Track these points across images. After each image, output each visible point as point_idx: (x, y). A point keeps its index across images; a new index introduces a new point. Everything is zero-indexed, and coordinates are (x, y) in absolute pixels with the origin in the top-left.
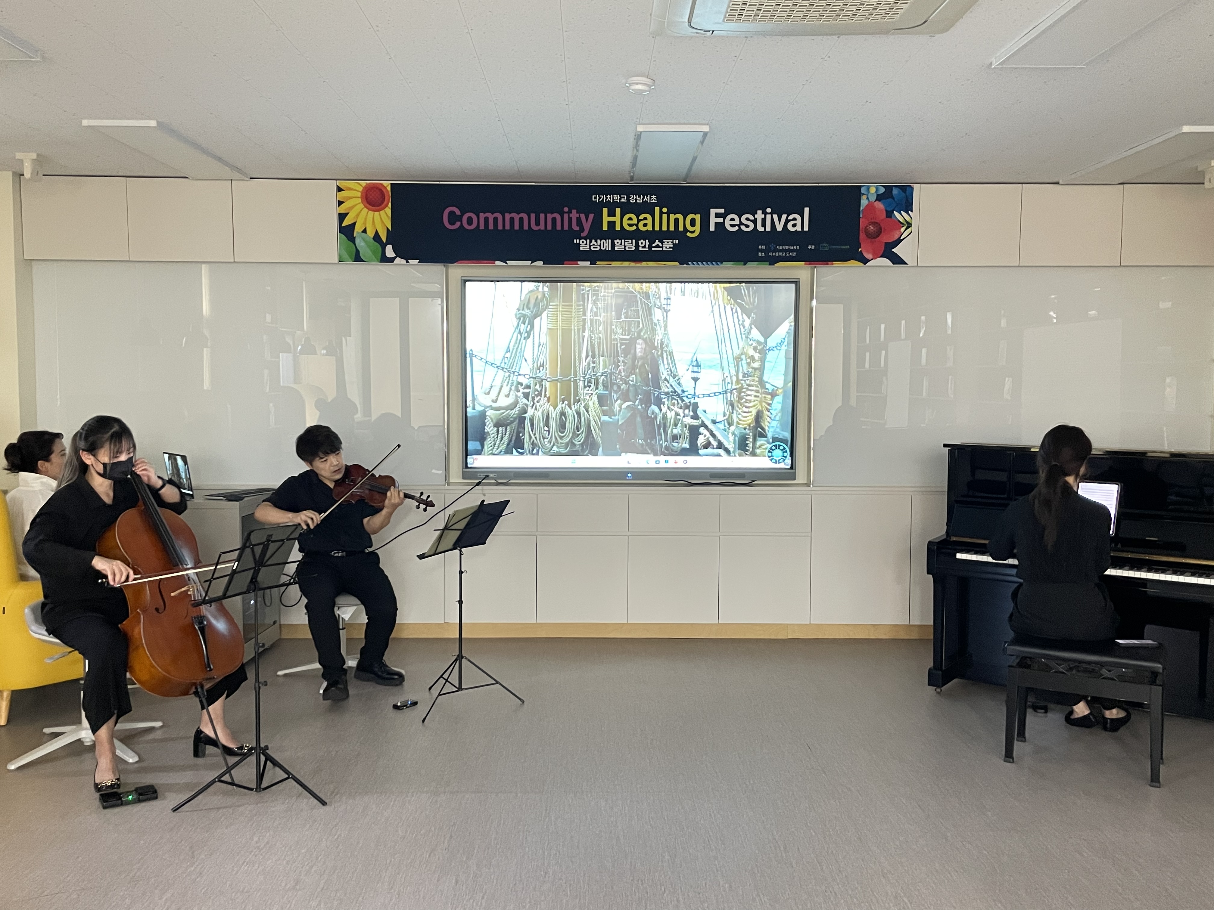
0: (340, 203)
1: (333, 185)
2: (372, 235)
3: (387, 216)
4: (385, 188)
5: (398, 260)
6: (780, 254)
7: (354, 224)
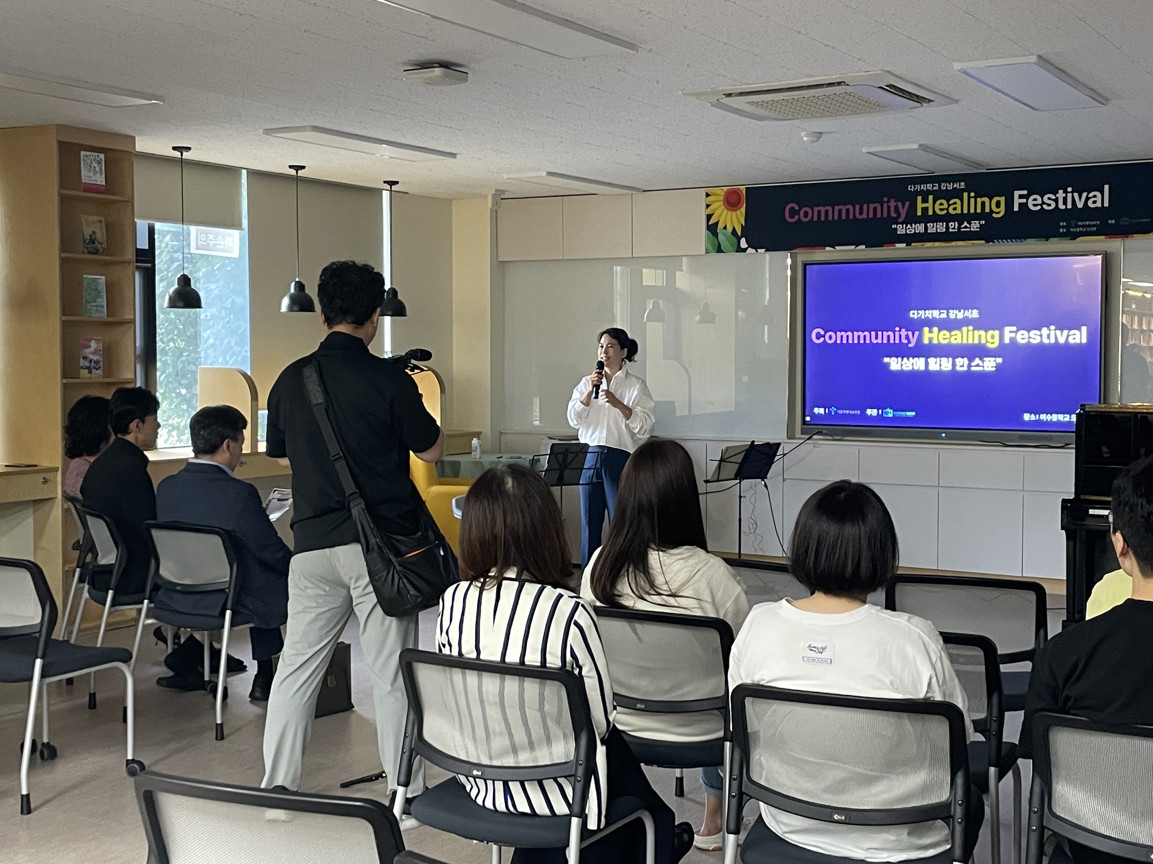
0: (708, 206)
1: (703, 191)
2: (731, 231)
3: (742, 214)
4: (742, 192)
5: (750, 250)
6: (1081, 229)
7: (718, 222)
